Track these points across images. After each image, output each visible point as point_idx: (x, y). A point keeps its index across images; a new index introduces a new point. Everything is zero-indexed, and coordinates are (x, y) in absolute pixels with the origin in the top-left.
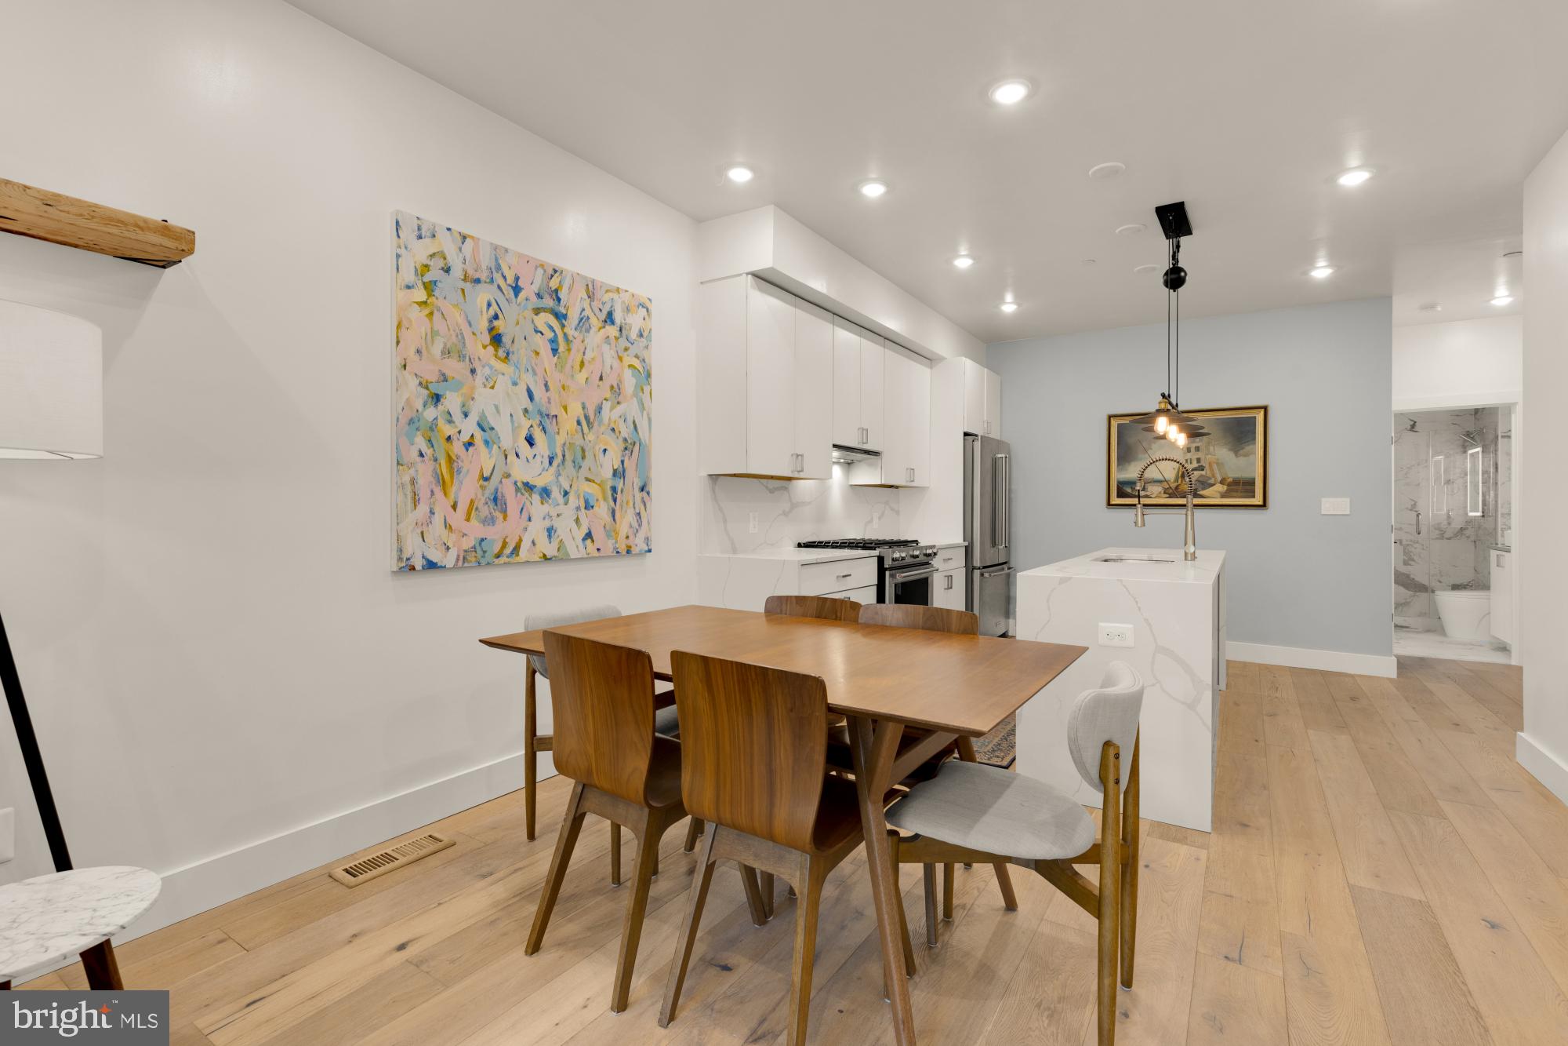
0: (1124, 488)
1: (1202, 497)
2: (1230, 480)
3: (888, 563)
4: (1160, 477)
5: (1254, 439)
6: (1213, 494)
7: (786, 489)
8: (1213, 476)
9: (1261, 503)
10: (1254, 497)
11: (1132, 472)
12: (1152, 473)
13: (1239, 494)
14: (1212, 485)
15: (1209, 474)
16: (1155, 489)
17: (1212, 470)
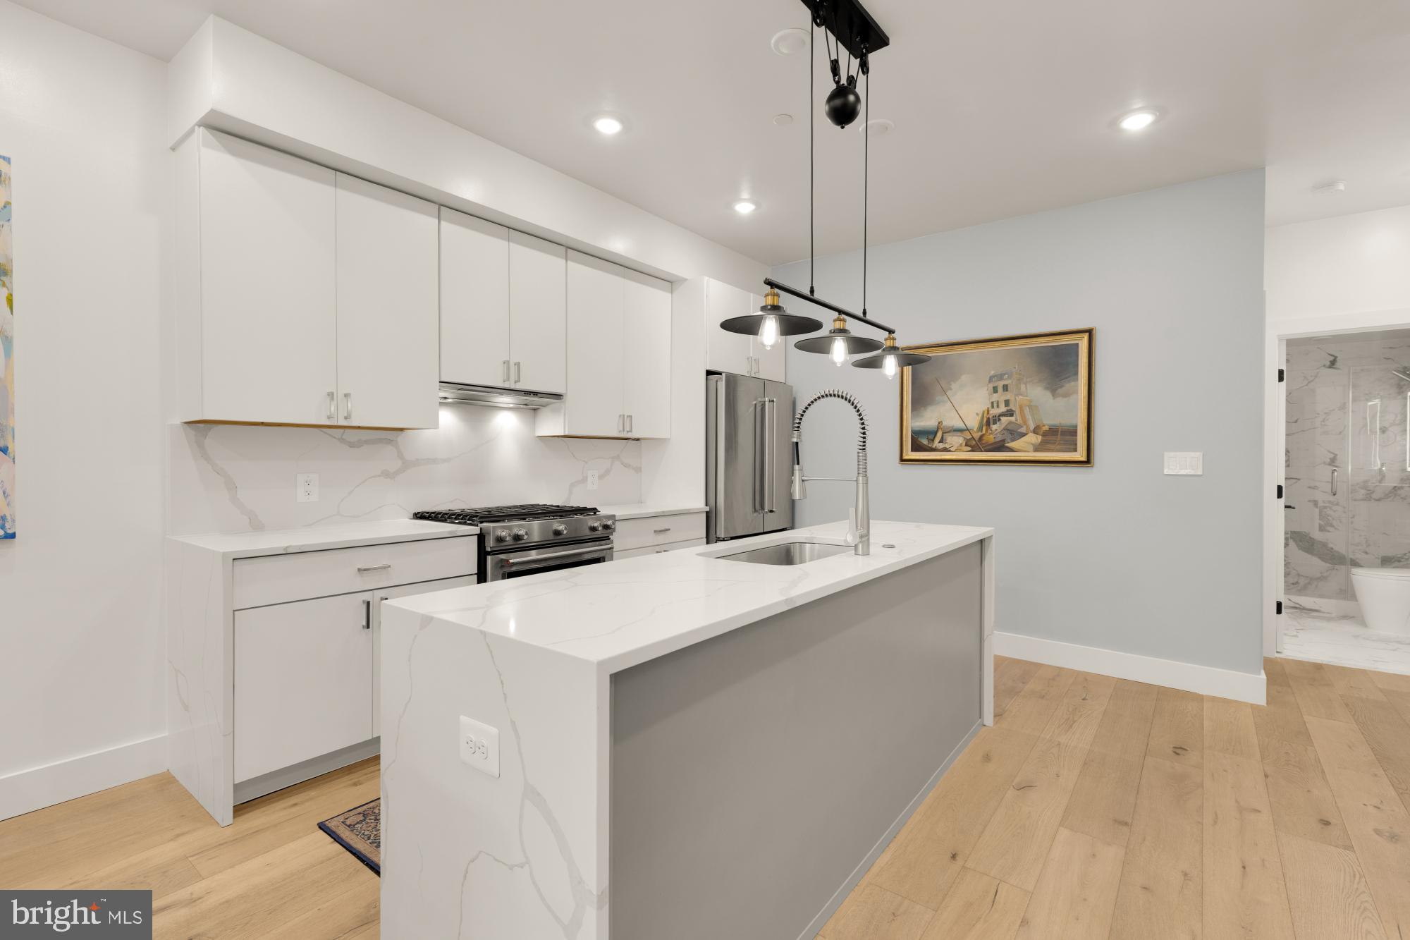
0: (919, 439)
1: (1011, 450)
2: (1046, 428)
3: (490, 544)
4: (960, 425)
5: (1076, 373)
6: (1025, 447)
7: (389, 442)
8: (1025, 422)
9: (1084, 458)
10: (1075, 450)
11: (928, 420)
12: (952, 421)
13: (1058, 447)
14: (1024, 435)
15: (1020, 421)
16: (955, 441)
17: (1023, 416)
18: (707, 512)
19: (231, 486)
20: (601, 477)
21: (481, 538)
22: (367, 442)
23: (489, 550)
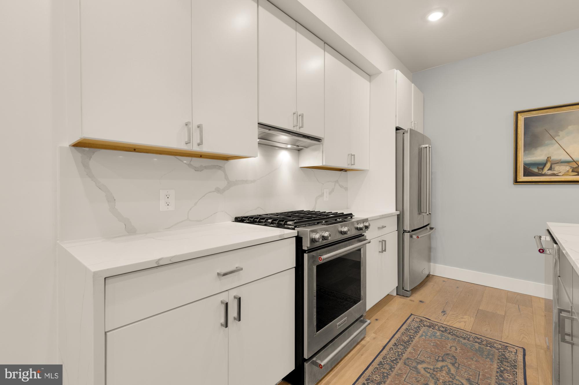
0: (530, 169)
3: (306, 245)
7: (220, 168)
16: (563, 169)
18: (398, 215)
19: (111, 199)
20: (330, 193)
21: (299, 240)
22: (206, 167)
23: (306, 249)
